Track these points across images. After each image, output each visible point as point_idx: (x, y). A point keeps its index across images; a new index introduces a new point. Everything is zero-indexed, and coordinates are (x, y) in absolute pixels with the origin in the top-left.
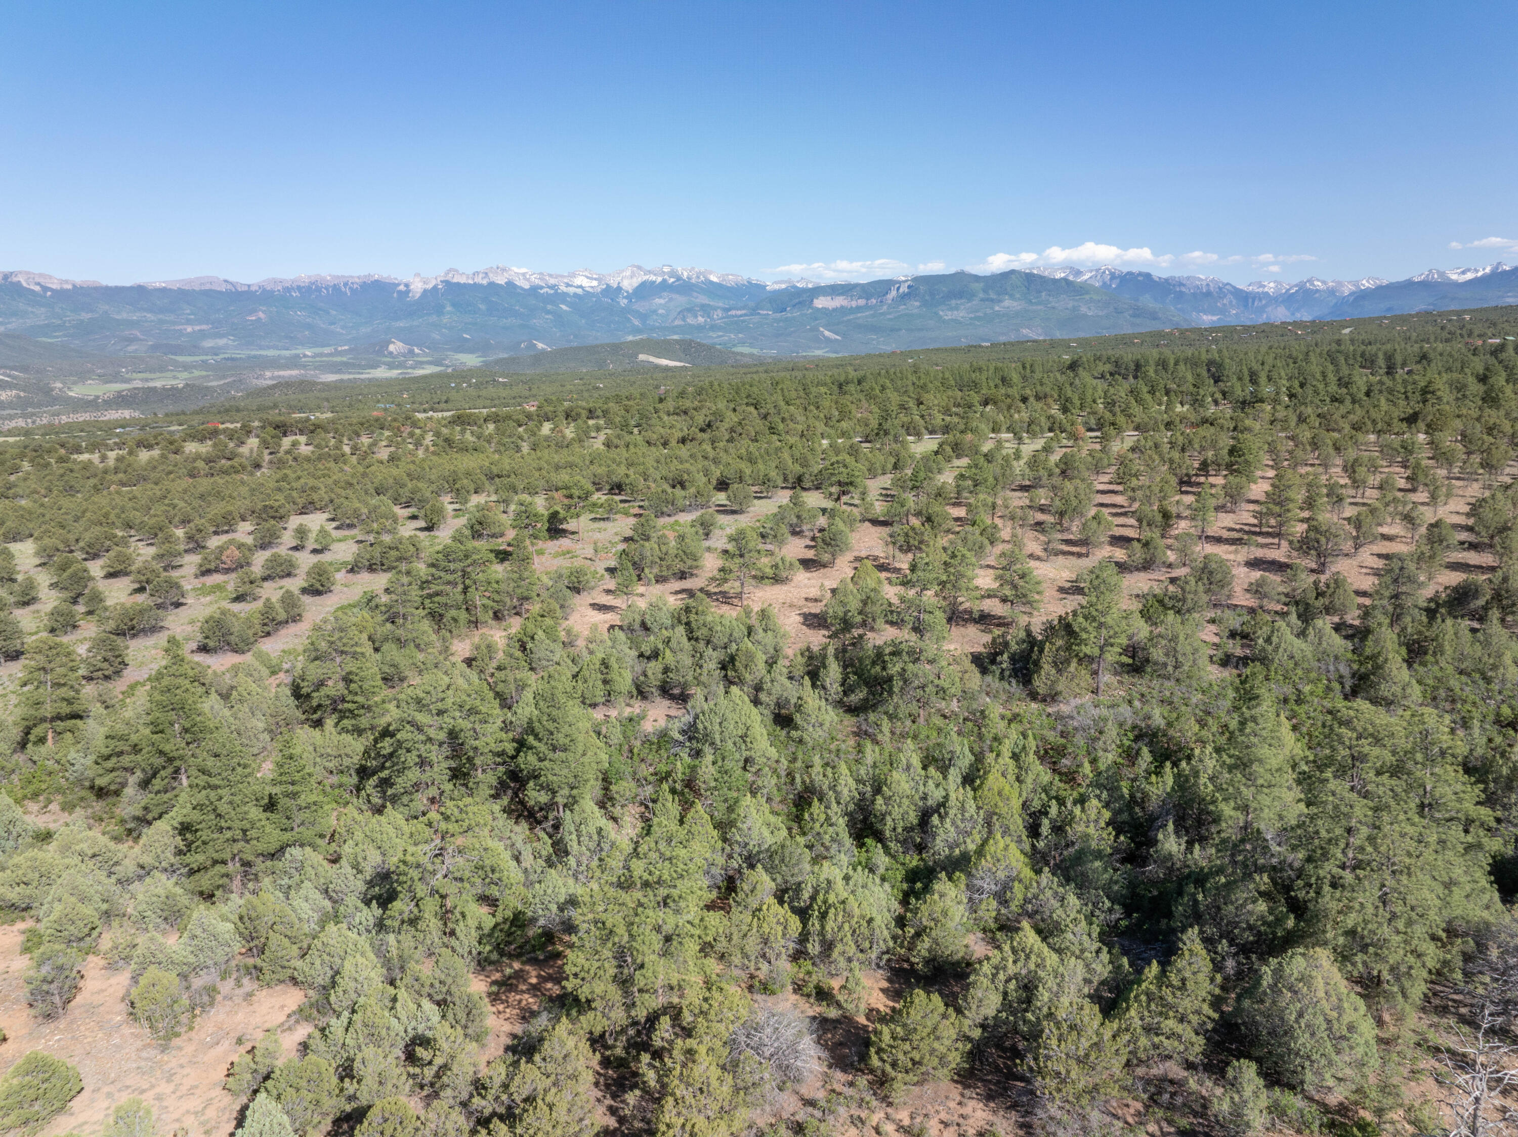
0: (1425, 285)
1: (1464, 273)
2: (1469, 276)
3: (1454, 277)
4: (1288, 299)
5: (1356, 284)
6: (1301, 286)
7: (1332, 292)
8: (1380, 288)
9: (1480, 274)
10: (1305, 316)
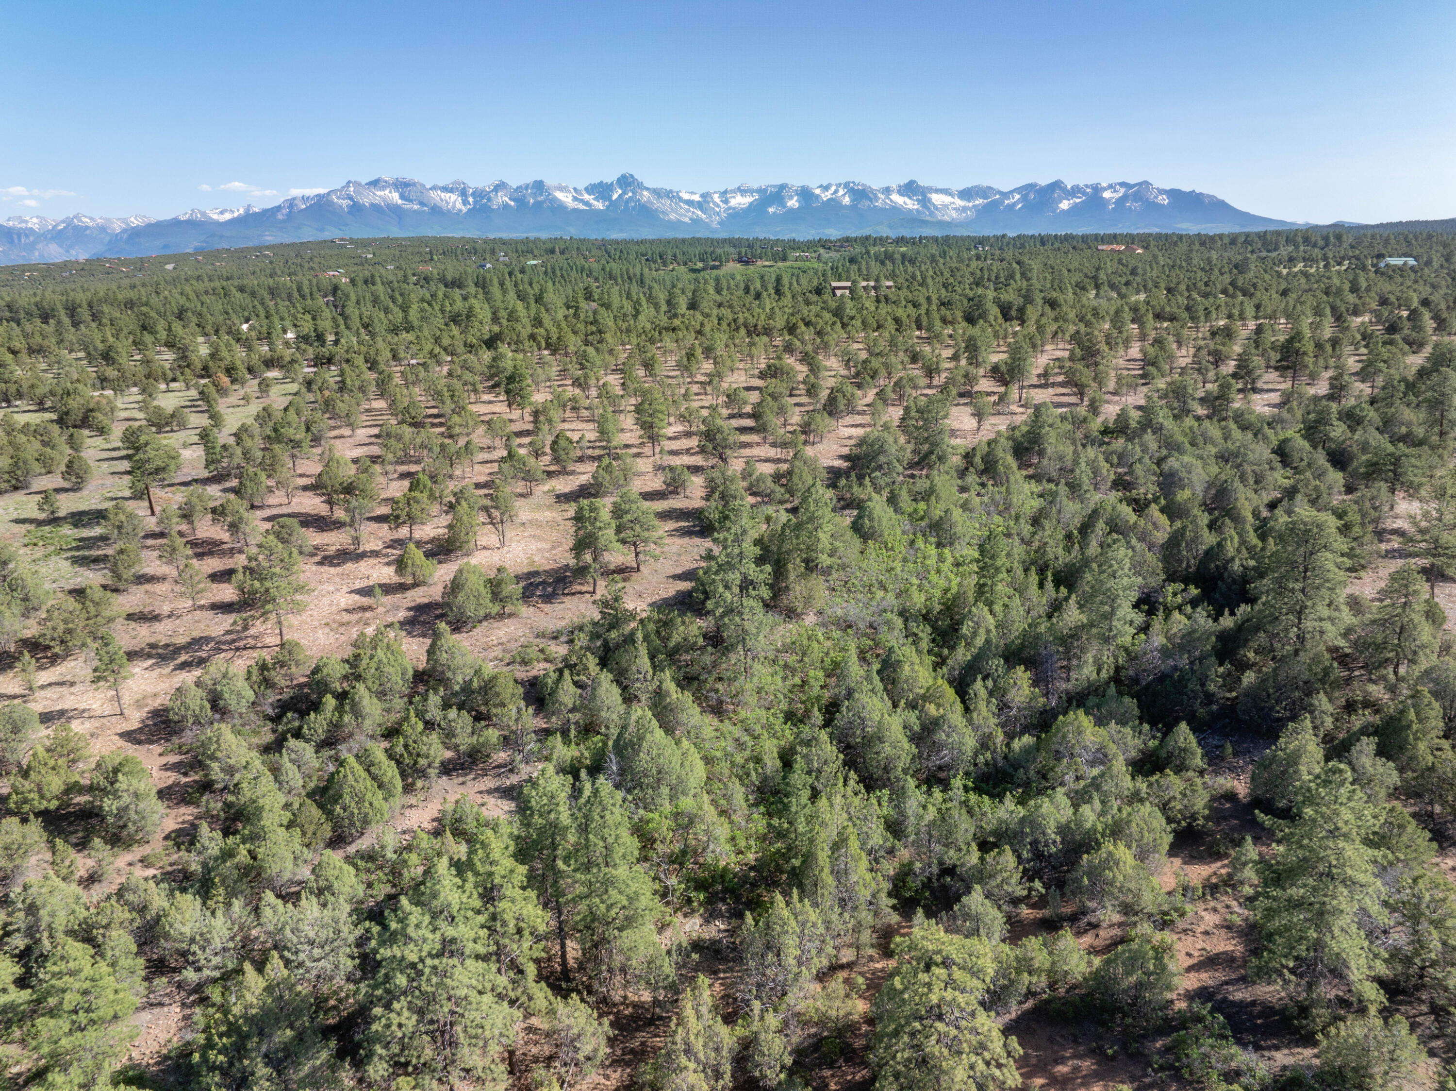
0: (191, 224)
1: (222, 213)
2: (227, 216)
3: (215, 217)
4: (57, 235)
5: (125, 221)
6: (69, 222)
7: (103, 229)
8: (150, 226)
9: (236, 214)
10: (81, 254)
